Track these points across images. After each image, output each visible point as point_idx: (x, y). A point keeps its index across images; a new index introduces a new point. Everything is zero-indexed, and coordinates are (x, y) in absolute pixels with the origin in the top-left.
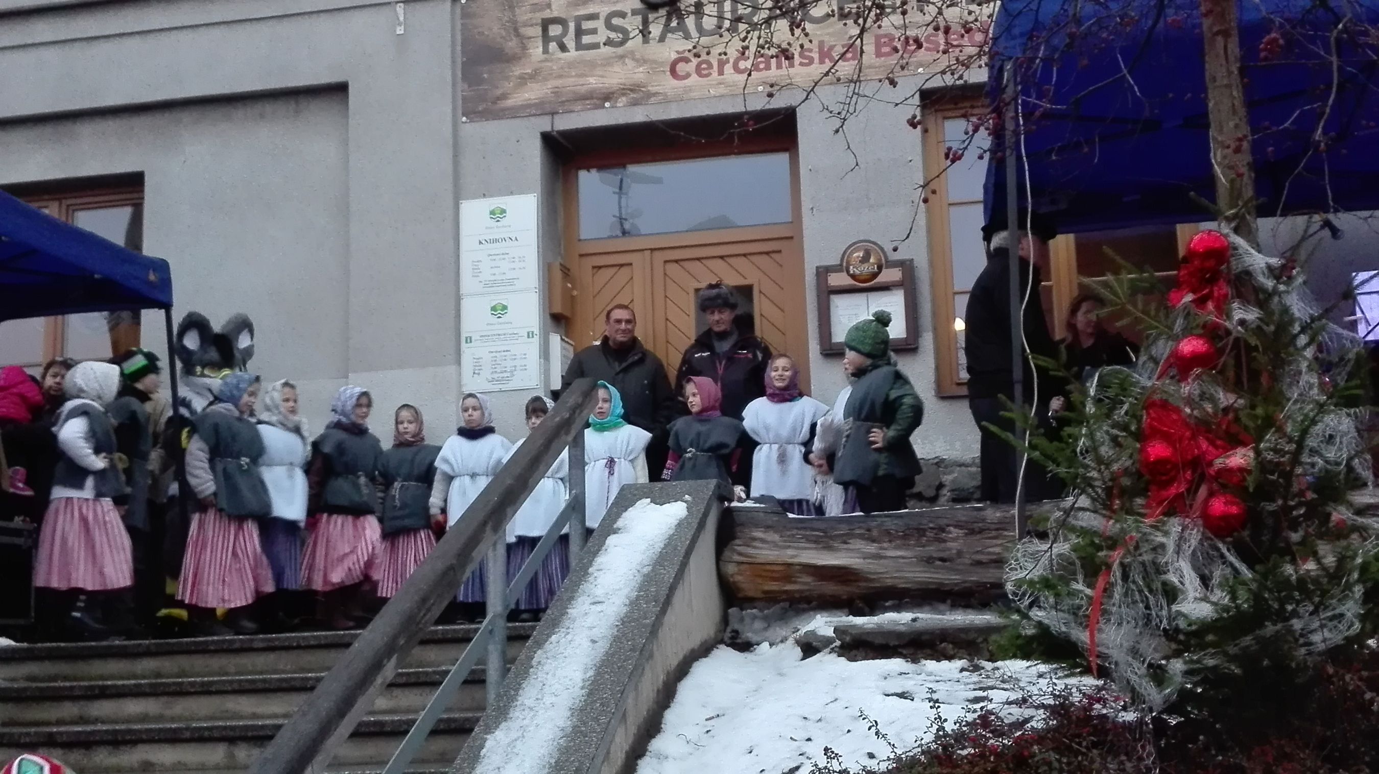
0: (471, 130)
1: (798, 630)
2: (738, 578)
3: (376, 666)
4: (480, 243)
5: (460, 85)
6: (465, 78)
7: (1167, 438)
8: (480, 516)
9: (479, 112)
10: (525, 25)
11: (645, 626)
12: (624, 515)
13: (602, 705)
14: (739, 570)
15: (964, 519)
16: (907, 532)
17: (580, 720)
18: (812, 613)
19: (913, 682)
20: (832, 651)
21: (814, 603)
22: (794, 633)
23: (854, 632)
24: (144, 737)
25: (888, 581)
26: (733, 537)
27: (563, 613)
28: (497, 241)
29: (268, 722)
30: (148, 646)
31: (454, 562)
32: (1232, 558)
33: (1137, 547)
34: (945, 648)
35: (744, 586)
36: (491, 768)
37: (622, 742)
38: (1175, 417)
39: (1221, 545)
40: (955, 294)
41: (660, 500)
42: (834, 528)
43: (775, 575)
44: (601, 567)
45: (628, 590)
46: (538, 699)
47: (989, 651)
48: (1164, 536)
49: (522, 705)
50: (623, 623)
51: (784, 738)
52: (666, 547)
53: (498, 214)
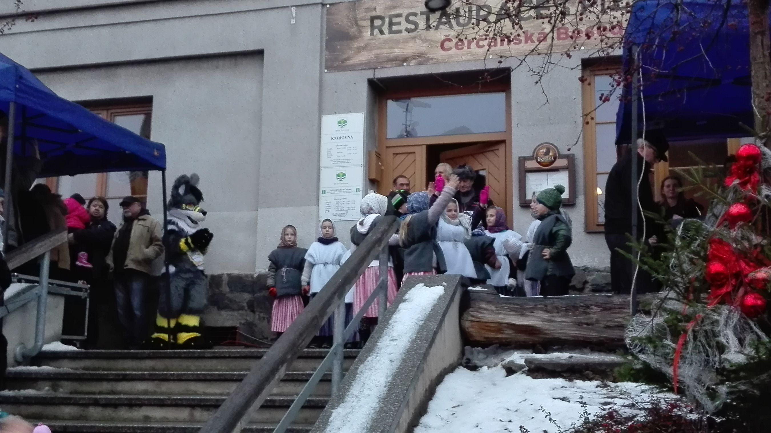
0: (330, 77)
1: (504, 360)
2: (471, 330)
3: (274, 370)
4: (332, 139)
5: (325, 52)
6: (327, 48)
7: (721, 260)
8: (332, 290)
9: (334, 67)
10: (361, 19)
11: (420, 354)
12: (410, 292)
13: (396, 396)
14: (472, 325)
15: (601, 302)
16: (568, 308)
17: (384, 404)
18: (512, 351)
19: (569, 392)
20: (523, 372)
21: (513, 345)
22: (501, 361)
23: (536, 362)
24: (147, 402)
25: (555, 334)
26: (469, 307)
27: (375, 345)
28: (341, 138)
29: (212, 397)
30: (149, 353)
31: (318, 314)
32: (757, 330)
33: (702, 322)
34: (588, 374)
35: (474, 334)
36: (335, 428)
37: (406, 417)
38: (726, 249)
39: (751, 322)
40: (598, 174)
41: (429, 284)
42: (526, 304)
43: (492, 329)
44: (396, 320)
45: (411, 334)
46: (361, 392)
47: (613, 377)
48: (718, 316)
49: (352, 394)
50: (408, 352)
51: (497, 420)
52: (432, 310)
53: (342, 123)
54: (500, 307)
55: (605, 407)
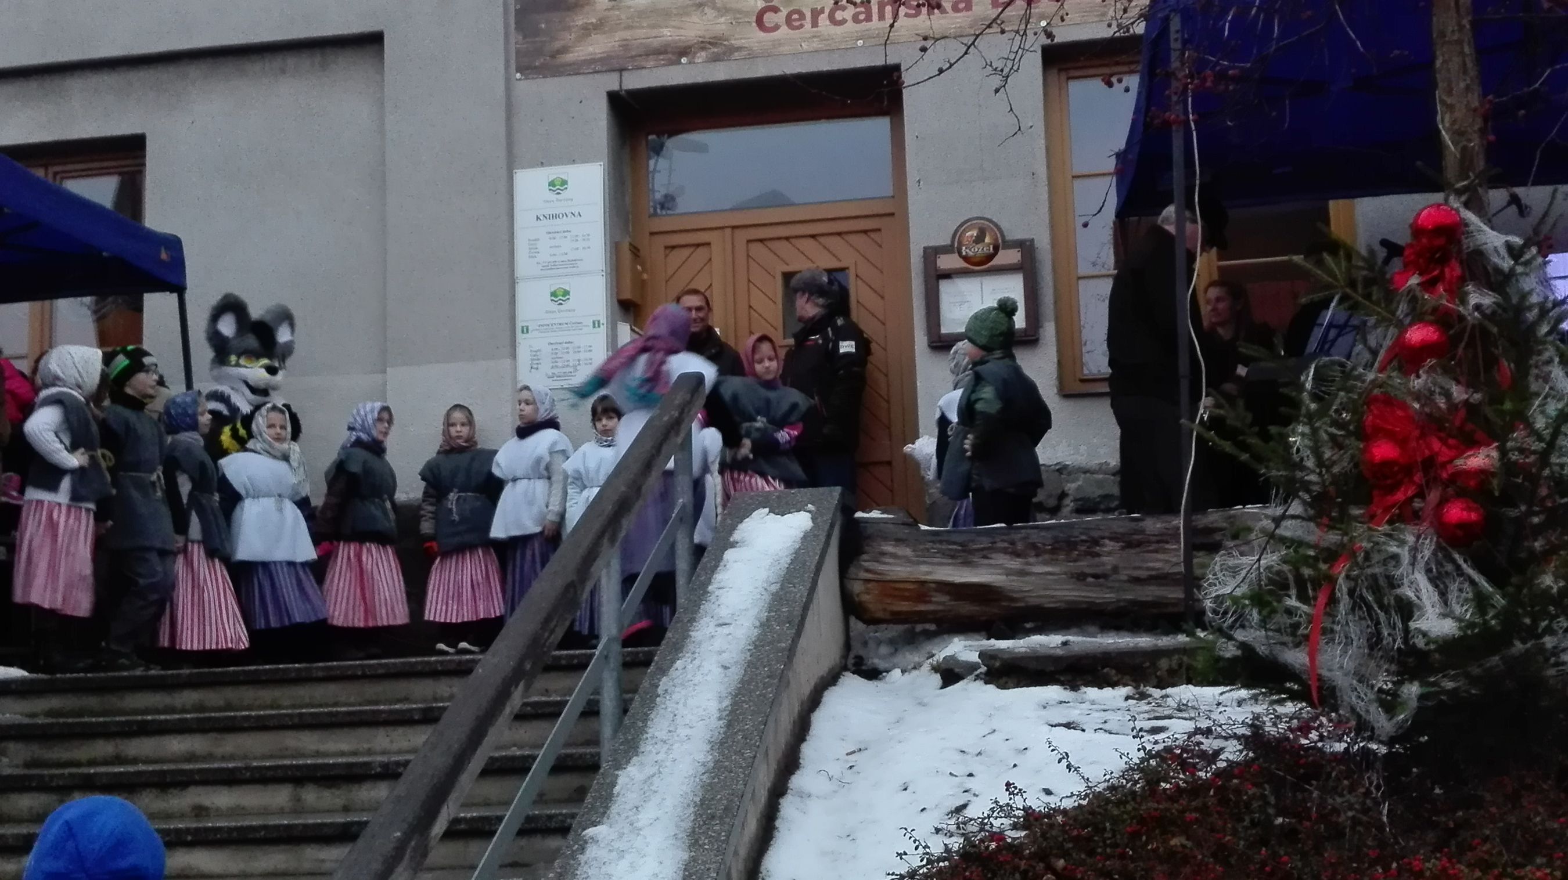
0: (527, 88)
1: (933, 656)
2: (865, 598)
3: (502, 696)
4: (538, 218)
5: (515, 37)
6: (520, 26)
7: (1391, 436)
8: (597, 526)
9: (536, 67)
11: (783, 650)
12: (740, 526)
13: (745, 737)
14: (866, 589)
15: (1121, 530)
16: (1056, 545)
17: (722, 754)
18: (945, 636)
19: (1077, 712)
20: (977, 677)
22: (929, 658)
23: (1006, 656)
24: (197, 777)
25: (1034, 600)
26: (859, 552)
27: (685, 636)
28: (556, 216)
31: (575, 578)
32: (1471, 572)
33: (1367, 557)
34: (1108, 674)
35: (871, 606)
36: (628, 807)
37: (764, 778)
38: (1399, 413)
39: (1457, 556)
40: (1079, 278)
41: (780, 508)
42: (973, 541)
43: (907, 594)
44: (722, 584)
45: (757, 610)
46: (670, 731)
47: (1157, 677)
48: (1398, 546)
49: (652, 738)
50: (756, 647)
51: (943, 774)
52: (792, 562)
53: (558, 186)
55: (1157, 737)
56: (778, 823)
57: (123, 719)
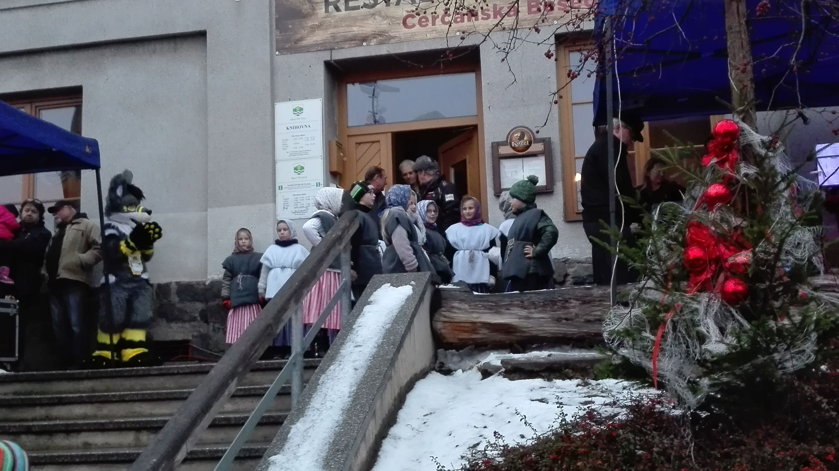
0: (282, 59)
1: (480, 362)
2: (443, 331)
3: (224, 385)
4: (287, 128)
5: (275, 33)
6: (277, 28)
7: (700, 245)
8: (287, 294)
9: (287, 48)
11: (387, 360)
12: (374, 293)
13: (361, 407)
14: (444, 326)
15: (580, 295)
16: (546, 303)
17: (347, 416)
18: (488, 352)
19: (548, 393)
20: (500, 374)
21: (489, 346)
22: (477, 364)
23: (513, 363)
24: (86, 428)
25: (534, 332)
26: (440, 306)
27: (337, 352)
28: (297, 127)
29: (160, 418)
30: (88, 373)
31: (271, 321)
32: (739, 318)
33: (681, 311)
34: (568, 372)
35: (447, 336)
36: (294, 445)
37: (373, 429)
38: (705, 232)
39: (732, 309)
40: (574, 159)
41: (396, 284)
42: (502, 301)
43: (466, 329)
44: (360, 325)
45: (377, 338)
46: (322, 404)
47: (594, 374)
48: (698, 304)
49: (312, 407)
50: (374, 358)
51: (471, 427)
52: (400, 312)
53: (298, 111)
54: (474, 306)
56: (380, 453)
57: (50, 396)
